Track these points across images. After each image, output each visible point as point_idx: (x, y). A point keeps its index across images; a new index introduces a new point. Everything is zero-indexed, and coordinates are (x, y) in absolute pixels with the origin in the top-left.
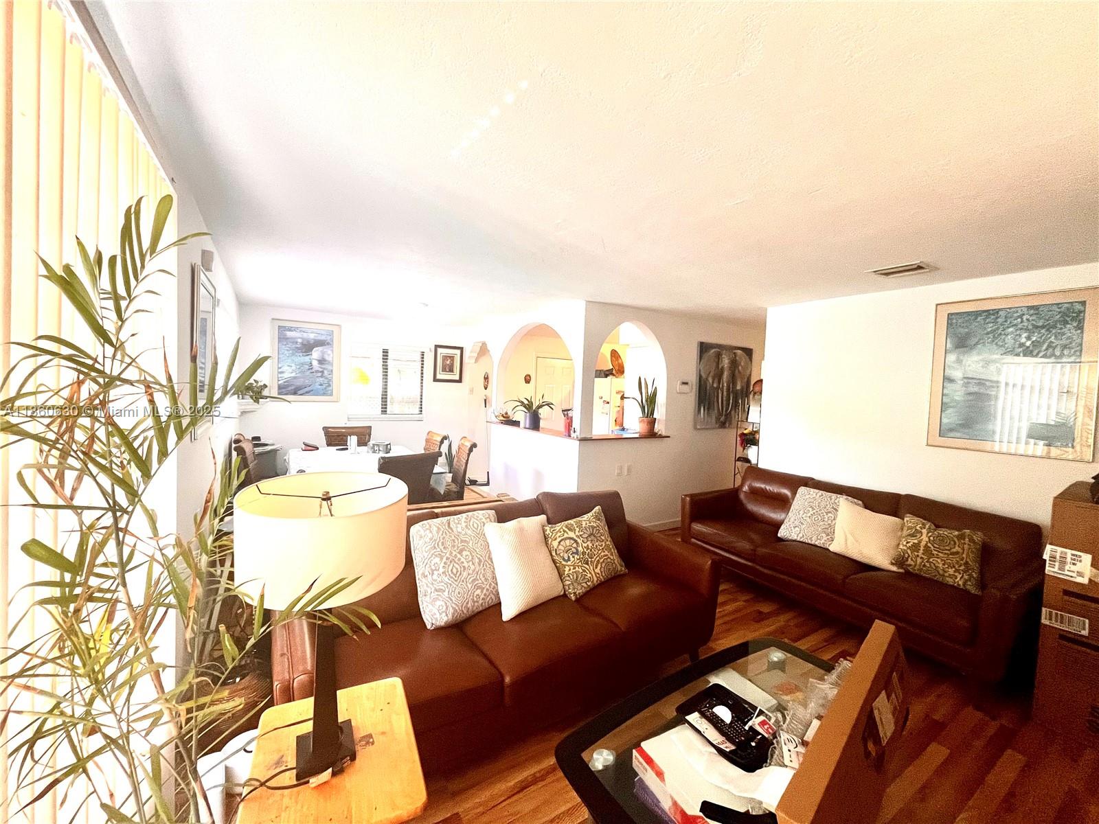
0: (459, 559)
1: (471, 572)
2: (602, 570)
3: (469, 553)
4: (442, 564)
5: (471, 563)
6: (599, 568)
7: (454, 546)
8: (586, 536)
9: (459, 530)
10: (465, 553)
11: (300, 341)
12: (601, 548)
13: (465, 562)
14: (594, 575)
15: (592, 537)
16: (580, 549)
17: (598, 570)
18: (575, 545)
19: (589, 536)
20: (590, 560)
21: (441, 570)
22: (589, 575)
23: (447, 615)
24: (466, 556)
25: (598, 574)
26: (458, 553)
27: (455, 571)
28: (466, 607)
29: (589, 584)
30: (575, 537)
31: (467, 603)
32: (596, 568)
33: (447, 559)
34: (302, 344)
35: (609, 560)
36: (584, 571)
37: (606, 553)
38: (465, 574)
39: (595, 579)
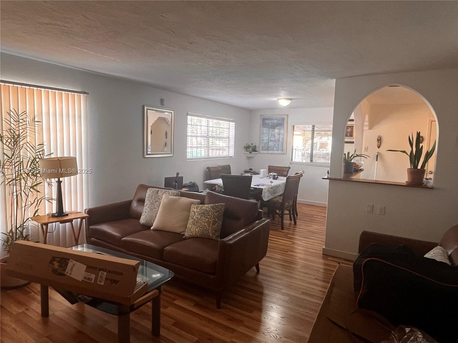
0: (154, 204)
1: (156, 210)
2: (199, 231)
3: (158, 203)
4: (149, 204)
5: (158, 207)
6: (198, 229)
7: (154, 199)
8: (200, 212)
9: (160, 194)
10: (157, 203)
11: (270, 124)
12: (204, 221)
13: (156, 206)
14: (194, 231)
15: (203, 215)
16: (194, 217)
17: (197, 230)
18: (194, 215)
19: (202, 213)
20: (196, 224)
21: (148, 206)
22: (192, 230)
23: (144, 221)
24: (157, 204)
25: (197, 232)
26: (155, 202)
27: (152, 208)
28: (151, 221)
29: (191, 234)
30: (196, 212)
31: (151, 220)
32: (197, 228)
33: (151, 202)
35: (205, 228)
36: (191, 227)
37: (206, 224)
38: (154, 210)
39: (194, 233)
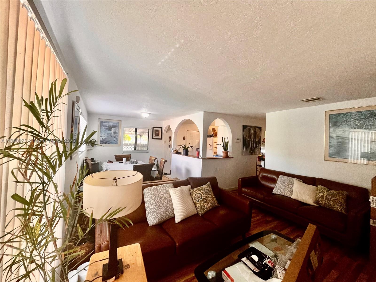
0: (160, 201)
1: (164, 205)
2: (211, 205)
3: (164, 199)
4: (155, 203)
5: (164, 202)
7: (159, 196)
8: (205, 193)
9: (161, 190)
10: (162, 199)
11: (108, 126)
12: (210, 197)
13: (162, 202)
14: (208, 207)
16: (203, 197)
17: (209, 205)
18: (201, 196)
19: (206, 193)
20: (206, 201)
21: (154, 205)
22: (206, 207)
23: (156, 221)
26: (160, 199)
27: (159, 205)
29: (206, 210)
30: (201, 193)
31: (163, 217)
33: (156, 201)
34: (108, 127)
35: (213, 201)
36: (204, 205)
37: (212, 199)
38: (162, 206)
39: (208, 208)
